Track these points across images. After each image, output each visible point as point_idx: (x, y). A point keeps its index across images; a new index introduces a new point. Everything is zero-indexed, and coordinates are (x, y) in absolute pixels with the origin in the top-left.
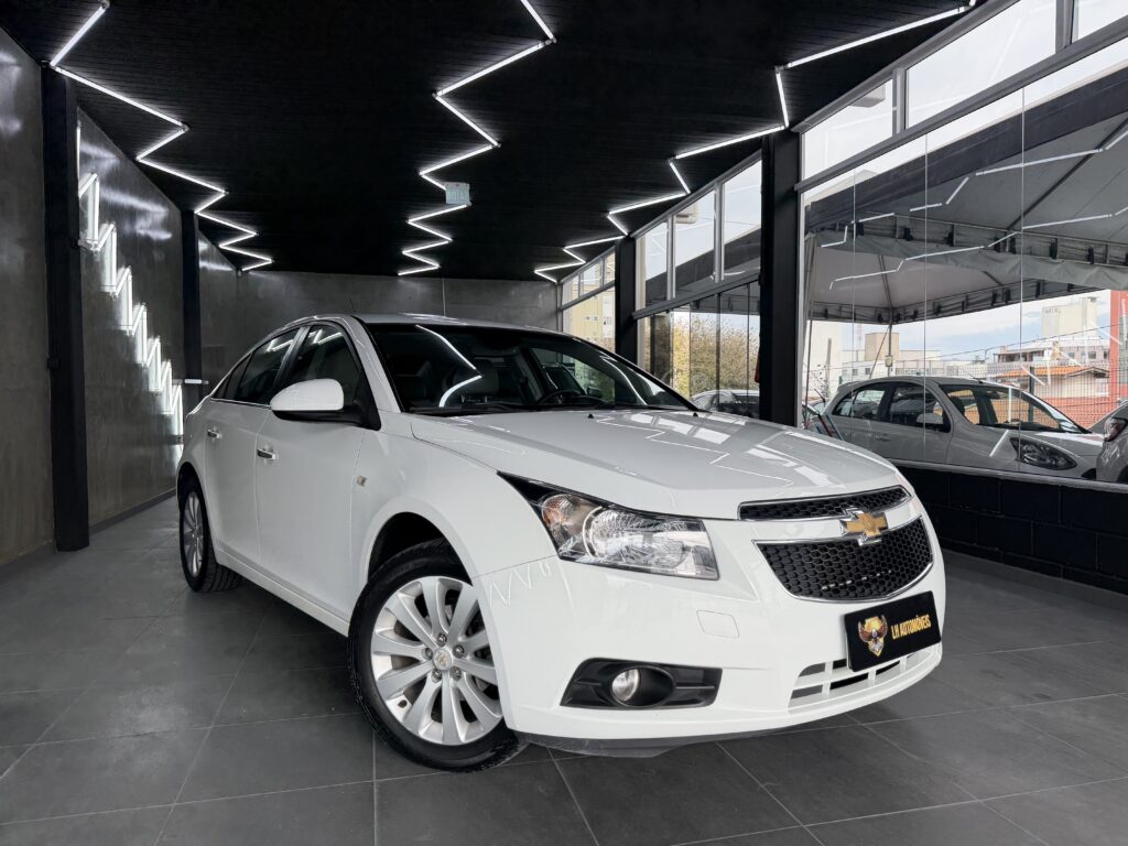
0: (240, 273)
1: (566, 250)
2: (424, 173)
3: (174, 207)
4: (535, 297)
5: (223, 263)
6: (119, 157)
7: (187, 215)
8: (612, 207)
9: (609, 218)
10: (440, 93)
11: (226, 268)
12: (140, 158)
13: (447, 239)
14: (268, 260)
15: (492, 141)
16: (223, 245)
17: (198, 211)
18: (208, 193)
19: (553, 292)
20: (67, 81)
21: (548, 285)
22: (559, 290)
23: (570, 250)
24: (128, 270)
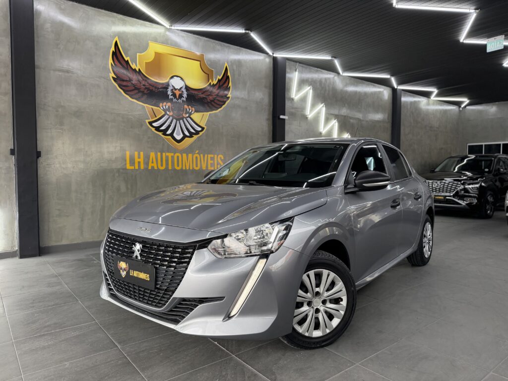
6: (335, 75)
12: (341, 73)
16: (433, 97)
17: (395, 86)
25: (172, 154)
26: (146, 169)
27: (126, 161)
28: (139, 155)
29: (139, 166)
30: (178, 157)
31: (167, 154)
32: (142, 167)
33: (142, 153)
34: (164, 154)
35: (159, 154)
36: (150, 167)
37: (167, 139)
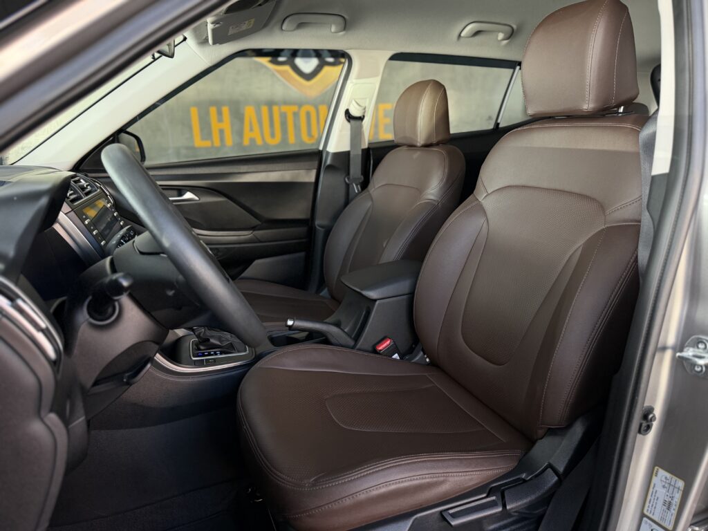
25: (295, 108)
26: (239, 145)
27: (190, 128)
28: (220, 113)
29: (222, 139)
30: (308, 114)
31: (284, 108)
32: (229, 141)
33: (225, 110)
34: (275, 108)
35: (265, 110)
36: (246, 142)
37: (278, 71)
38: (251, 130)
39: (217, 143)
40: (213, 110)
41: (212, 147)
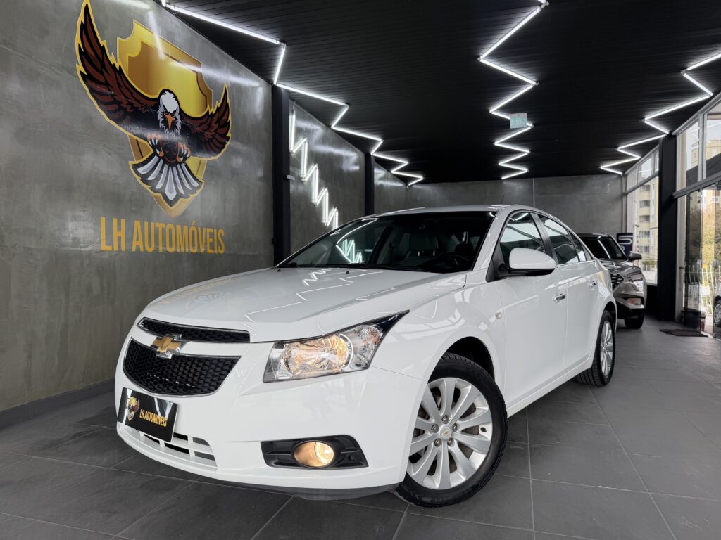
0: (407, 187)
1: (620, 149)
2: (494, 110)
3: (359, 151)
4: (604, 185)
5: (396, 181)
6: (323, 128)
7: (368, 156)
8: (645, 114)
9: (646, 122)
10: (481, 57)
11: (399, 184)
12: (334, 126)
13: (526, 152)
14: (421, 178)
15: (530, 82)
16: (394, 171)
17: (373, 153)
18: (374, 142)
19: (619, 182)
20: (283, 90)
21: (615, 177)
22: (624, 180)
23: (621, 149)
24: (326, 190)
26: (129, 251)
29: (119, 246)
30: (170, 229)
32: (123, 248)
34: (152, 224)
35: (146, 223)
36: (134, 249)
37: (156, 197)
38: (137, 240)
39: (116, 249)
40: (115, 221)
41: (113, 251)
